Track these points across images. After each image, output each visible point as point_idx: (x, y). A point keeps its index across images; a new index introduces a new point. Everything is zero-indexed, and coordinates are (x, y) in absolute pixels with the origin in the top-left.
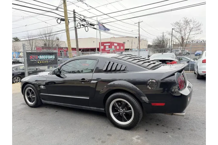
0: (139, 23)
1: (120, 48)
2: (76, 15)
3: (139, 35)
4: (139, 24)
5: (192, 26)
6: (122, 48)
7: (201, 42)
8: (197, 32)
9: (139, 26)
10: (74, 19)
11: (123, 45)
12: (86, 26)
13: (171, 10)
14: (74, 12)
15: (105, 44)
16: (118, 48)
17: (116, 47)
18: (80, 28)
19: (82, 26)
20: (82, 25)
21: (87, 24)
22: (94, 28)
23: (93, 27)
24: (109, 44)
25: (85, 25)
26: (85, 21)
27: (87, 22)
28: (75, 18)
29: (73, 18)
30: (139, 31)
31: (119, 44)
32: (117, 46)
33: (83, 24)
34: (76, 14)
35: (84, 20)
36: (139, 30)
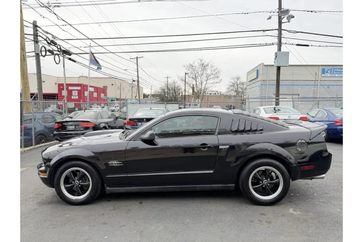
0: (137, 58)
1: (99, 95)
2: (38, 32)
3: (138, 77)
4: (137, 61)
5: (209, 72)
6: (102, 95)
7: (215, 94)
8: (216, 81)
9: (137, 63)
10: (34, 38)
11: (104, 90)
12: (57, 54)
13: (201, 49)
14: (35, 26)
15: (70, 88)
16: (95, 95)
17: (91, 93)
18: (46, 55)
19: (48, 53)
20: (49, 51)
21: (58, 51)
22: (70, 59)
23: (69, 57)
24: (79, 88)
25: (55, 52)
26: (55, 44)
27: (59, 47)
28: (37, 36)
29: (33, 36)
30: (138, 72)
31: (97, 89)
32: (95, 92)
33: (51, 49)
34: (38, 29)
35: (52, 42)
36: (138, 69)
